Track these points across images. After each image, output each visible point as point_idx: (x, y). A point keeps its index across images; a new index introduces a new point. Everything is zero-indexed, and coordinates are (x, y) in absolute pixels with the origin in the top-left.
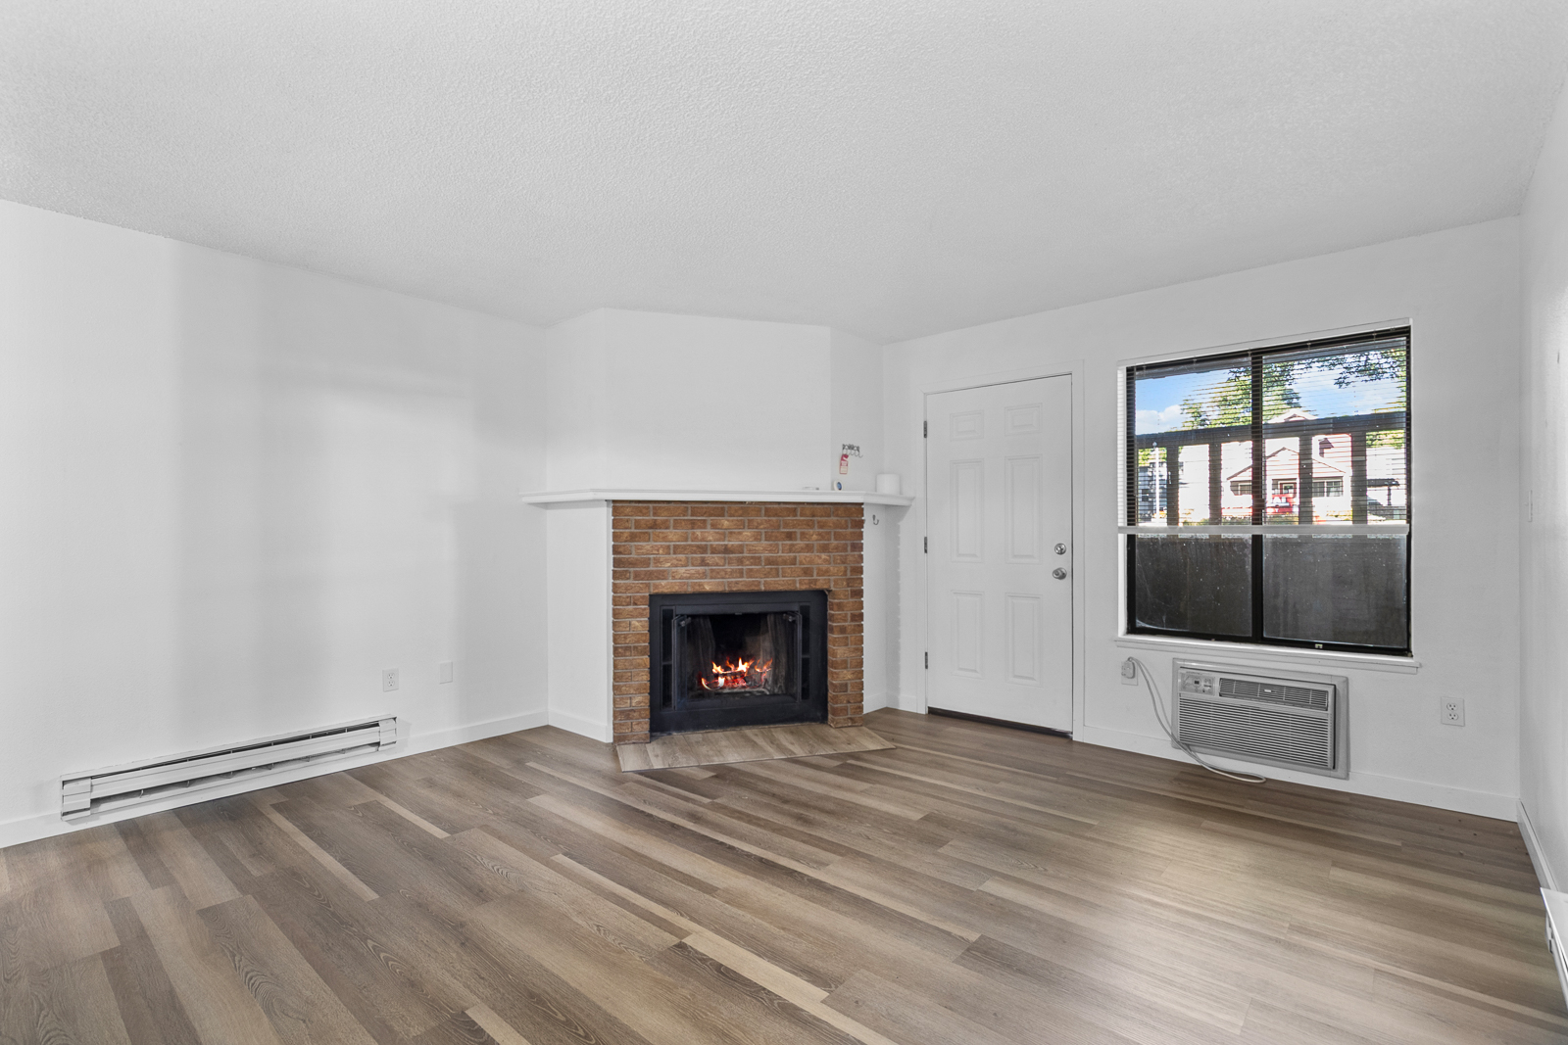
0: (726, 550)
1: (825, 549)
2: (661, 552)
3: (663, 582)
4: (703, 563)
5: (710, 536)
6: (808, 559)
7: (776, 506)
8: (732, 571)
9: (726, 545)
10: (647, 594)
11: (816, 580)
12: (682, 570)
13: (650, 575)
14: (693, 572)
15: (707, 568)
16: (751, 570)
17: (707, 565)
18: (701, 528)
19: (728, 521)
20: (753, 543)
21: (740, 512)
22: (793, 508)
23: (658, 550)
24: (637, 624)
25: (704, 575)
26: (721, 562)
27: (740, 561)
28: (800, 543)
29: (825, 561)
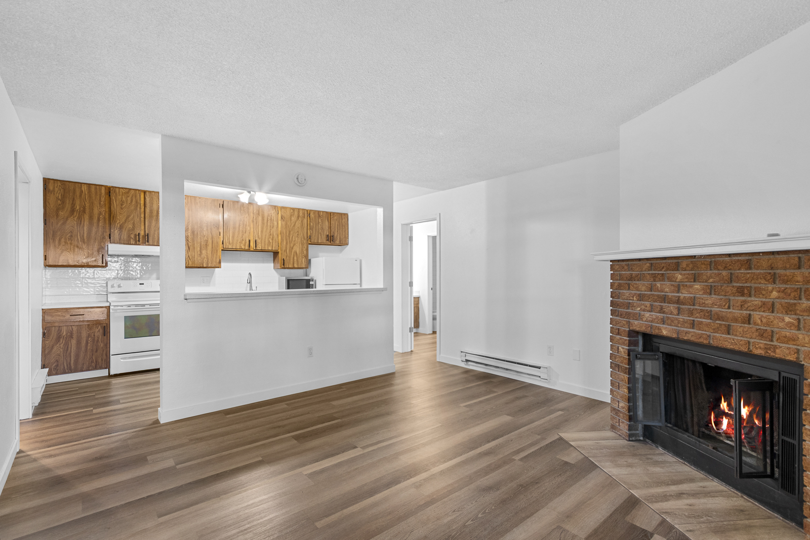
0: (678, 301)
1: (789, 309)
2: (635, 298)
3: (636, 322)
4: (661, 311)
5: (666, 288)
6: (764, 320)
7: (727, 259)
8: (684, 322)
9: (679, 297)
10: (628, 329)
11: (775, 347)
12: (647, 314)
13: (628, 315)
14: (654, 317)
15: (665, 315)
16: (701, 323)
17: (664, 312)
18: (660, 281)
19: (681, 274)
20: (702, 296)
21: (691, 266)
22: (748, 260)
23: (633, 297)
24: (622, 350)
25: (663, 321)
26: (675, 312)
27: (691, 313)
28: (756, 301)
29: (790, 325)
